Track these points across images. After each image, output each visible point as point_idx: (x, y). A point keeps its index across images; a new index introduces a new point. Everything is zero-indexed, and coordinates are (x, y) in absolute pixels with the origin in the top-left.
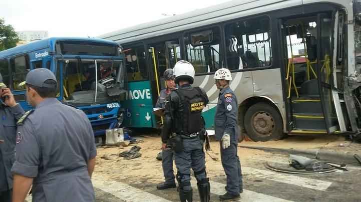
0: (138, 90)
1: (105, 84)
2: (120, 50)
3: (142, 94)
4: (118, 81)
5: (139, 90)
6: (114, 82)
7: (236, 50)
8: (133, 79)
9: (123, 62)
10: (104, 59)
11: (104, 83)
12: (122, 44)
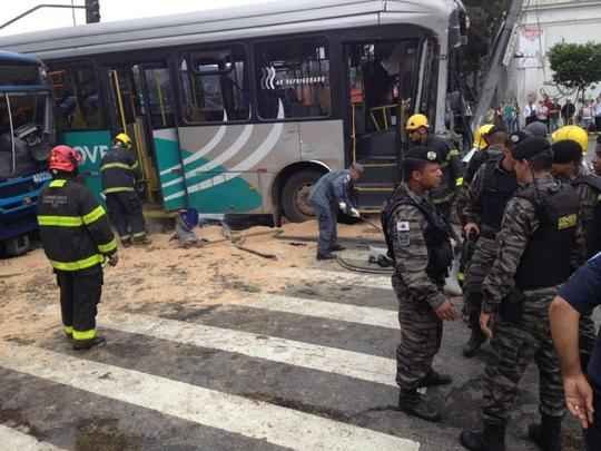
0: (82, 146)
1: (24, 138)
2: (44, 73)
3: (92, 153)
4: (46, 131)
5: (86, 148)
6: (38, 133)
7: (273, 87)
8: (70, 126)
9: (50, 95)
10: (20, 91)
11: (22, 135)
12: (45, 61)
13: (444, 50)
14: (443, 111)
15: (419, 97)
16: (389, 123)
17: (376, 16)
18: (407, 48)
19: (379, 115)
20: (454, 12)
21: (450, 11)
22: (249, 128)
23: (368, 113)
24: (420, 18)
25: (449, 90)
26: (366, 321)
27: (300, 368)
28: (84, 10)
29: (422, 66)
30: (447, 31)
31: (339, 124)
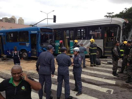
2: (53, 31)
3: (59, 44)
6: (52, 40)
9: (54, 34)
12: (53, 29)
13: (122, 28)
14: (121, 39)
15: (117, 36)
16: (111, 40)
17: (110, 23)
18: (115, 28)
19: (110, 39)
20: (124, 22)
21: (123, 22)
22: (86, 40)
23: (107, 39)
24: (118, 23)
25: (123, 35)
26: (107, 70)
27: (97, 74)
28: (53, 19)
29: (118, 31)
30: (122, 25)
31: (102, 40)
